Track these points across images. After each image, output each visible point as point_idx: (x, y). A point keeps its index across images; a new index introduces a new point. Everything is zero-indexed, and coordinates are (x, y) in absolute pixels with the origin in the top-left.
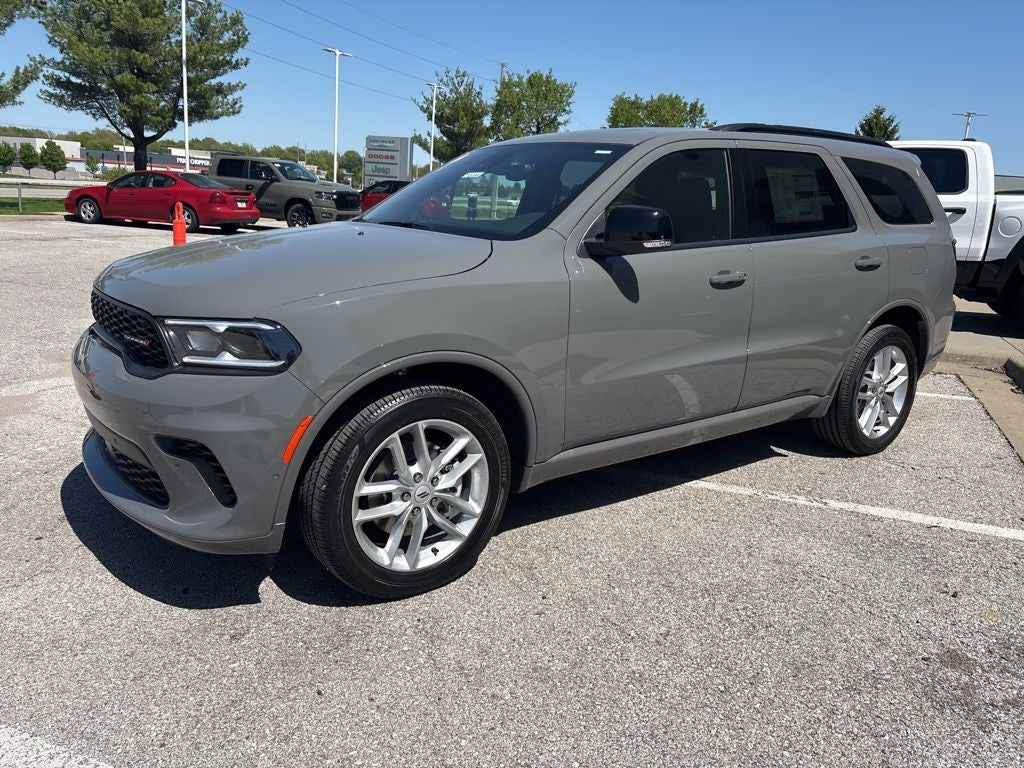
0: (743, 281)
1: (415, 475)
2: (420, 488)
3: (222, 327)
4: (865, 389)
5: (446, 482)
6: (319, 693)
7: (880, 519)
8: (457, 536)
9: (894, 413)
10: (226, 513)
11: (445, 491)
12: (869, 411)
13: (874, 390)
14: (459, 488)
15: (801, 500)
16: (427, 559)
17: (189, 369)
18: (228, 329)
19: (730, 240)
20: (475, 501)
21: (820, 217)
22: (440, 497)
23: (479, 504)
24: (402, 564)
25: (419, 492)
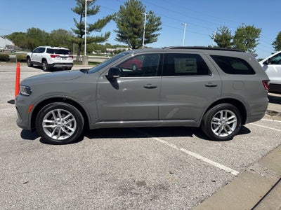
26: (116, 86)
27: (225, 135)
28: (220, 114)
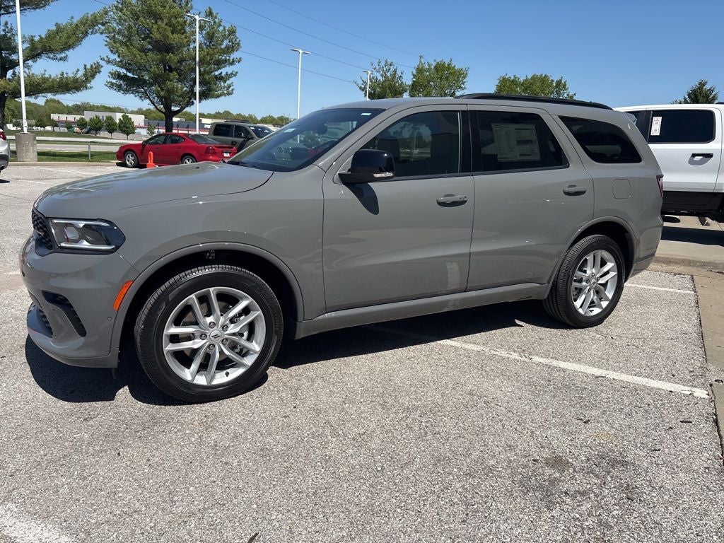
0: (466, 201)
1: (210, 323)
2: (215, 331)
3: (81, 224)
4: (580, 281)
5: (233, 329)
6: (119, 454)
7: (564, 370)
8: (243, 365)
9: (607, 299)
10: (82, 339)
11: (234, 334)
12: (584, 296)
13: (587, 281)
14: (246, 334)
15: (515, 356)
16: (221, 378)
17: (66, 251)
18: (85, 226)
19: (458, 174)
20: (257, 343)
21: (538, 158)
22: (230, 339)
23: (259, 345)
24: (201, 380)
25: (212, 334)
26: (371, 203)
27: (596, 311)
28: (586, 260)
